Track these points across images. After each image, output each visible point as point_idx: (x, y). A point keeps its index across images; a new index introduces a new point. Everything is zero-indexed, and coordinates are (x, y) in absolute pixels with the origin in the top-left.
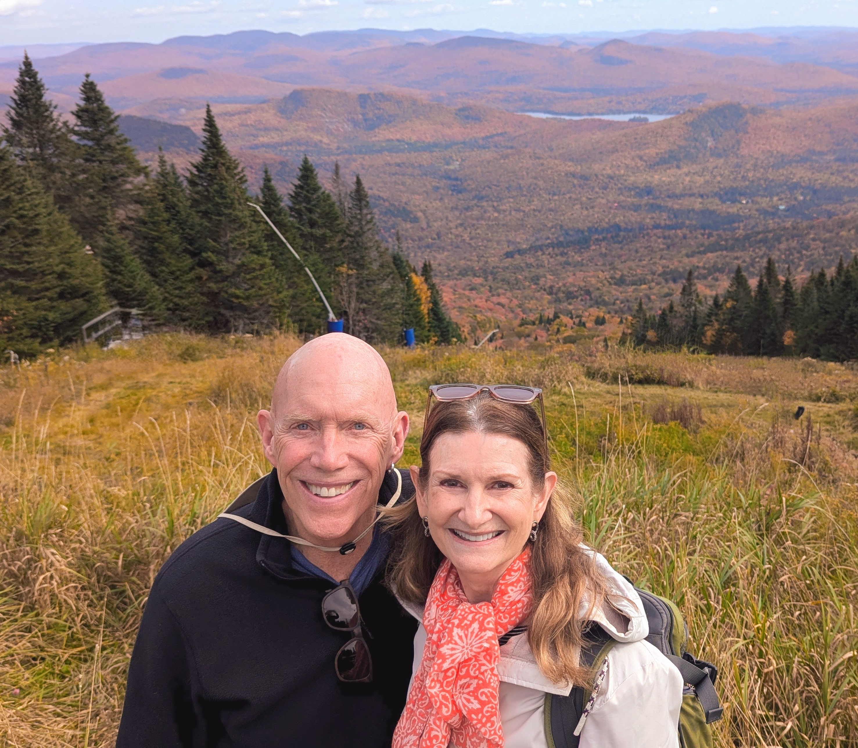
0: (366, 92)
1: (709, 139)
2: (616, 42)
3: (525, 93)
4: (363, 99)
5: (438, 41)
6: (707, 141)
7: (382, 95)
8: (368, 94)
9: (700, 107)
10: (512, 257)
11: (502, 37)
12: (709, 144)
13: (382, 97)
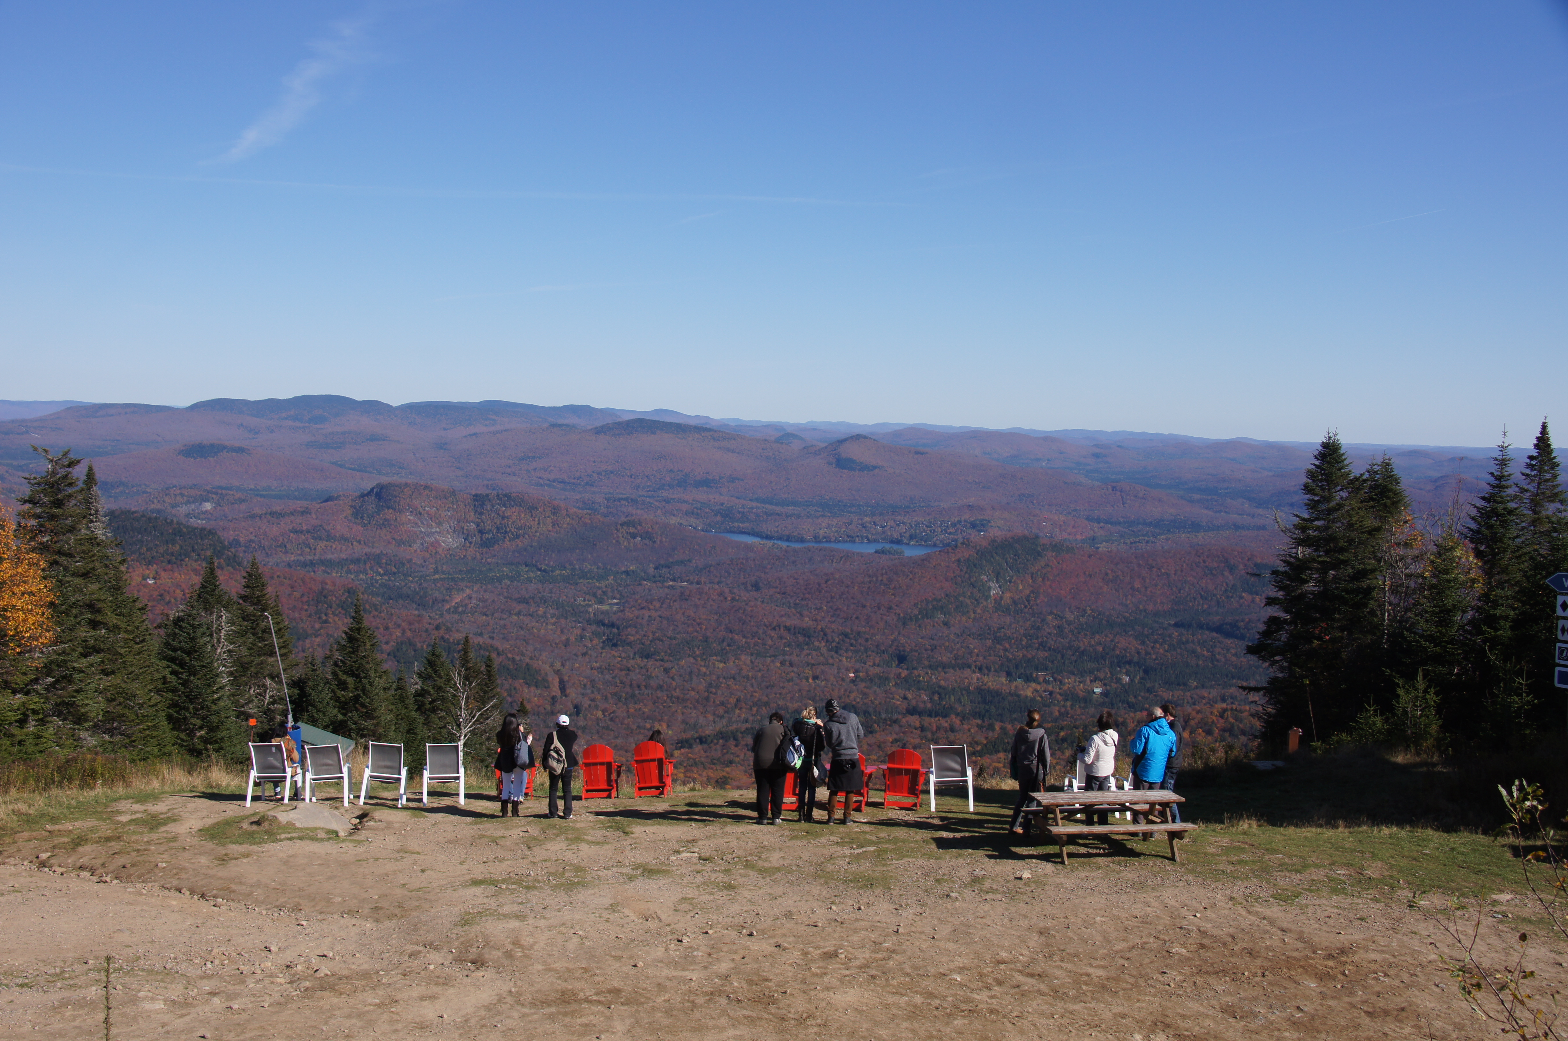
0: (482, 491)
1: (991, 584)
2: (859, 438)
3: (722, 504)
4: (479, 500)
5: (598, 423)
6: (989, 588)
7: (508, 496)
8: (487, 495)
9: (978, 537)
10: (690, 747)
11: (693, 423)
12: (993, 592)
13: (508, 499)
